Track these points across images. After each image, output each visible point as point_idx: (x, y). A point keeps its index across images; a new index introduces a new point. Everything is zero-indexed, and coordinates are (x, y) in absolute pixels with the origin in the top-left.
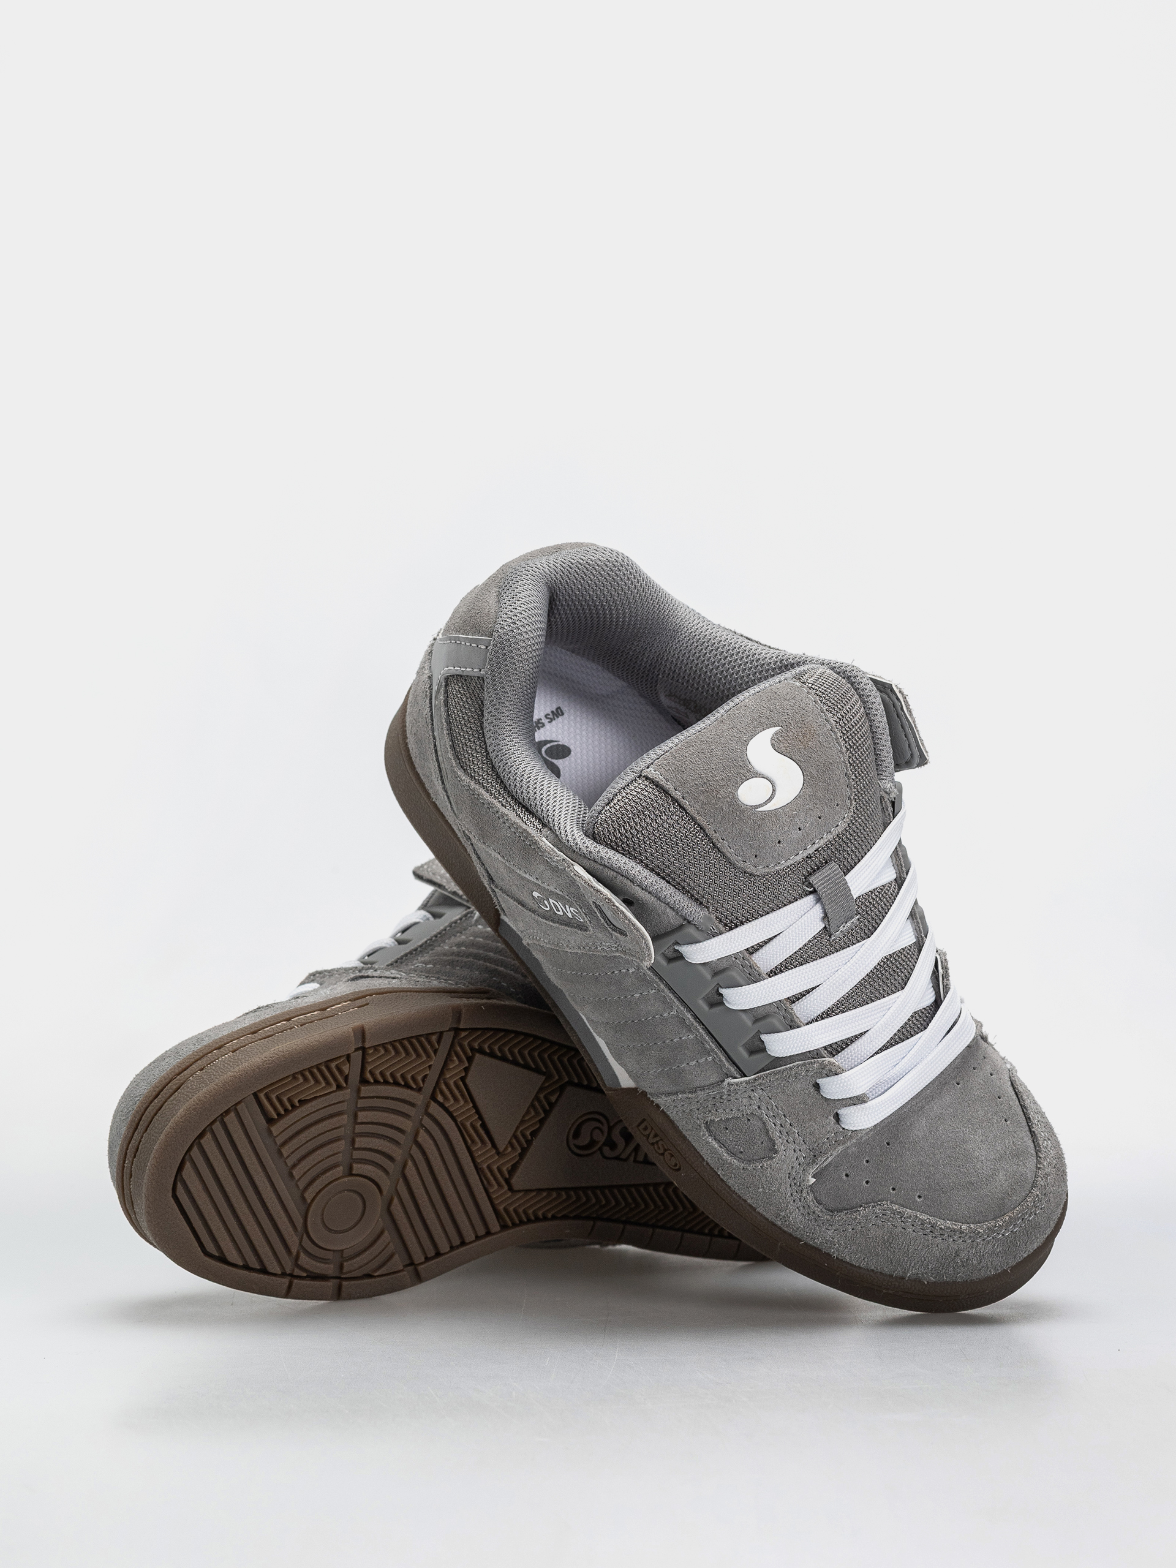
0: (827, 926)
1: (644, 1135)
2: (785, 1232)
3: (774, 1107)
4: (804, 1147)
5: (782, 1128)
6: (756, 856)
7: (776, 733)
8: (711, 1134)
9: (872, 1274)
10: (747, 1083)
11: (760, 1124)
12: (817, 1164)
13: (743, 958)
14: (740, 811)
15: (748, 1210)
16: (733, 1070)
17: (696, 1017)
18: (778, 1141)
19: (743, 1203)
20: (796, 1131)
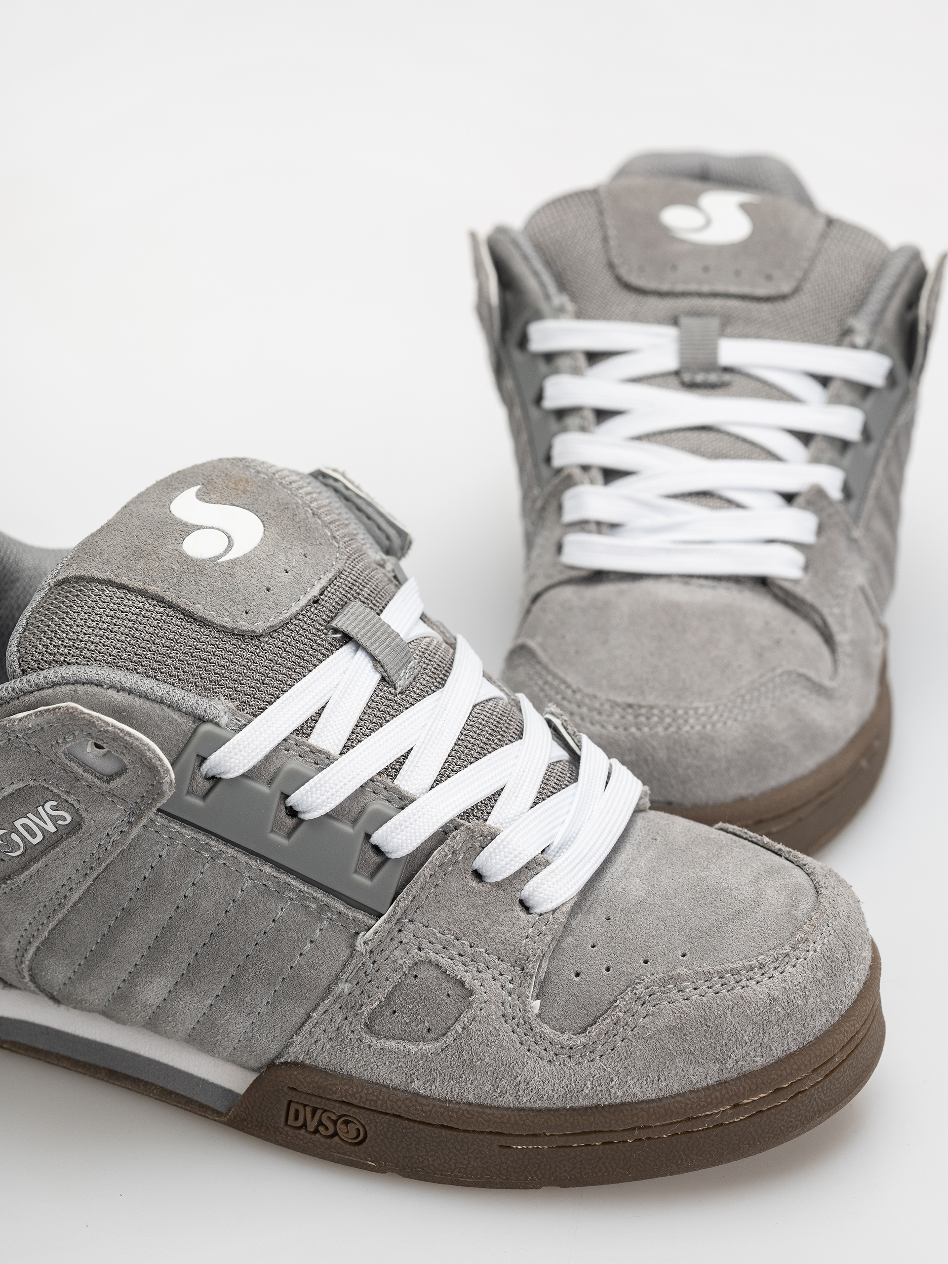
0: (384, 674)
1: (300, 1128)
2: (540, 1111)
3: (439, 935)
4: (503, 966)
5: (462, 958)
6: (247, 613)
7: (199, 490)
8: (378, 1035)
9: (679, 1098)
10: (387, 922)
11: (434, 972)
12: (531, 976)
13: (296, 745)
14: (197, 567)
15: (477, 1112)
16: (360, 916)
17: (278, 866)
18: (467, 978)
19: (466, 1106)
20: (483, 950)
